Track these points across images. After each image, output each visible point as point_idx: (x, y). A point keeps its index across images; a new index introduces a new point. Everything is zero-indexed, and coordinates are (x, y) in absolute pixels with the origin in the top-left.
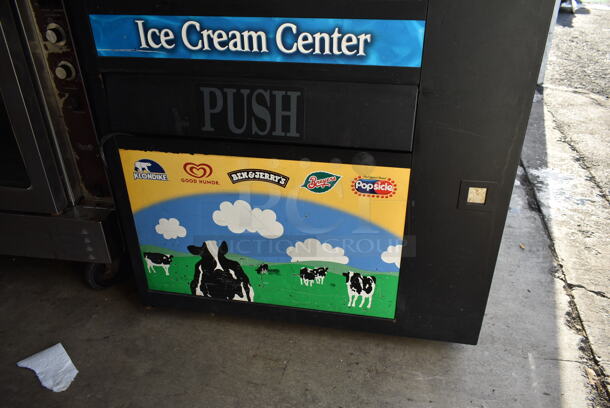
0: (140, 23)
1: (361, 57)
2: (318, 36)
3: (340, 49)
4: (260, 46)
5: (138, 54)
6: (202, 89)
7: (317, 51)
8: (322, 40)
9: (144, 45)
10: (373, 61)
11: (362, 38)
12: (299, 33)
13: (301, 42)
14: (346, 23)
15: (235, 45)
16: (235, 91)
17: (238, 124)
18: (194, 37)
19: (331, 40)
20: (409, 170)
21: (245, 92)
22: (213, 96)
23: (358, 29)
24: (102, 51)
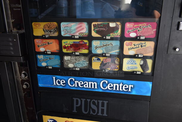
0: (54, 78)
1: (130, 92)
2: (115, 85)
3: (122, 89)
4: (94, 87)
5: (52, 86)
6: (73, 98)
7: (114, 89)
8: (116, 86)
9: (55, 84)
10: (134, 93)
11: (130, 86)
12: (108, 83)
13: (109, 86)
14: (125, 81)
15: (86, 86)
16: (85, 99)
17: (86, 110)
18: (72, 83)
19: (119, 86)
21: (89, 100)
22: (77, 101)
23: (129, 83)
24: (40, 85)
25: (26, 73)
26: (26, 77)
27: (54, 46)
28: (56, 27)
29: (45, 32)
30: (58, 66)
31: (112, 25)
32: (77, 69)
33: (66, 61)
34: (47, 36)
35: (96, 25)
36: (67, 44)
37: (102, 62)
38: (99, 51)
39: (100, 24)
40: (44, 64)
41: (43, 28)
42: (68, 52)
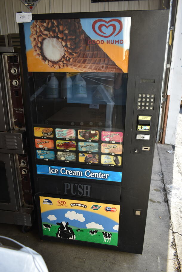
0: (50, 167)
1: (106, 179)
2: (95, 174)
3: (101, 177)
4: (81, 175)
5: (48, 174)
6: (65, 183)
7: (95, 177)
8: (97, 175)
9: (50, 172)
10: (109, 180)
11: (107, 175)
12: (91, 173)
13: (91, 175)
14: (103, 171)
15: (74, 174)
16: (73, 184)
17: (74, 193)
18: (64, 171)
19: (99, 175)
20: (120, 206)
21: (76, 185)
22: (67, 185)
23: (106, 173)
24: (38, 173)
25: (25, 161)
26: (25, 165)
27: (50, 144)
28: (52, 131)
29: (43, 134)
30: (53, 159)
31: (93, 132)
32: (67, 161)
33: (59, 155)
34: (45, 138)
35: (81, 131)
36: (60, 143)
37: (86, 157)
38: (84, 149)
39: (84, 131)
40: (42, 157)
41: (42, 131)
42: (61, 149)
